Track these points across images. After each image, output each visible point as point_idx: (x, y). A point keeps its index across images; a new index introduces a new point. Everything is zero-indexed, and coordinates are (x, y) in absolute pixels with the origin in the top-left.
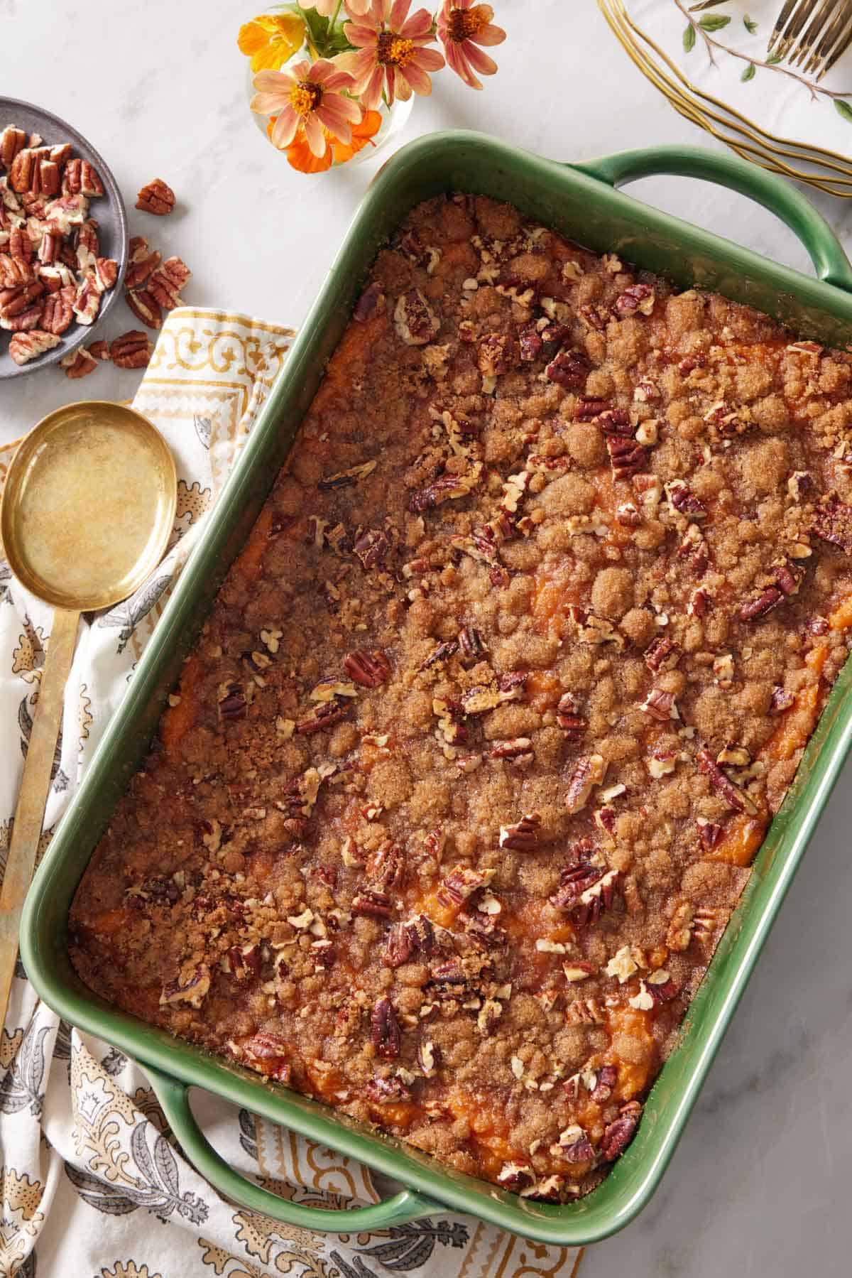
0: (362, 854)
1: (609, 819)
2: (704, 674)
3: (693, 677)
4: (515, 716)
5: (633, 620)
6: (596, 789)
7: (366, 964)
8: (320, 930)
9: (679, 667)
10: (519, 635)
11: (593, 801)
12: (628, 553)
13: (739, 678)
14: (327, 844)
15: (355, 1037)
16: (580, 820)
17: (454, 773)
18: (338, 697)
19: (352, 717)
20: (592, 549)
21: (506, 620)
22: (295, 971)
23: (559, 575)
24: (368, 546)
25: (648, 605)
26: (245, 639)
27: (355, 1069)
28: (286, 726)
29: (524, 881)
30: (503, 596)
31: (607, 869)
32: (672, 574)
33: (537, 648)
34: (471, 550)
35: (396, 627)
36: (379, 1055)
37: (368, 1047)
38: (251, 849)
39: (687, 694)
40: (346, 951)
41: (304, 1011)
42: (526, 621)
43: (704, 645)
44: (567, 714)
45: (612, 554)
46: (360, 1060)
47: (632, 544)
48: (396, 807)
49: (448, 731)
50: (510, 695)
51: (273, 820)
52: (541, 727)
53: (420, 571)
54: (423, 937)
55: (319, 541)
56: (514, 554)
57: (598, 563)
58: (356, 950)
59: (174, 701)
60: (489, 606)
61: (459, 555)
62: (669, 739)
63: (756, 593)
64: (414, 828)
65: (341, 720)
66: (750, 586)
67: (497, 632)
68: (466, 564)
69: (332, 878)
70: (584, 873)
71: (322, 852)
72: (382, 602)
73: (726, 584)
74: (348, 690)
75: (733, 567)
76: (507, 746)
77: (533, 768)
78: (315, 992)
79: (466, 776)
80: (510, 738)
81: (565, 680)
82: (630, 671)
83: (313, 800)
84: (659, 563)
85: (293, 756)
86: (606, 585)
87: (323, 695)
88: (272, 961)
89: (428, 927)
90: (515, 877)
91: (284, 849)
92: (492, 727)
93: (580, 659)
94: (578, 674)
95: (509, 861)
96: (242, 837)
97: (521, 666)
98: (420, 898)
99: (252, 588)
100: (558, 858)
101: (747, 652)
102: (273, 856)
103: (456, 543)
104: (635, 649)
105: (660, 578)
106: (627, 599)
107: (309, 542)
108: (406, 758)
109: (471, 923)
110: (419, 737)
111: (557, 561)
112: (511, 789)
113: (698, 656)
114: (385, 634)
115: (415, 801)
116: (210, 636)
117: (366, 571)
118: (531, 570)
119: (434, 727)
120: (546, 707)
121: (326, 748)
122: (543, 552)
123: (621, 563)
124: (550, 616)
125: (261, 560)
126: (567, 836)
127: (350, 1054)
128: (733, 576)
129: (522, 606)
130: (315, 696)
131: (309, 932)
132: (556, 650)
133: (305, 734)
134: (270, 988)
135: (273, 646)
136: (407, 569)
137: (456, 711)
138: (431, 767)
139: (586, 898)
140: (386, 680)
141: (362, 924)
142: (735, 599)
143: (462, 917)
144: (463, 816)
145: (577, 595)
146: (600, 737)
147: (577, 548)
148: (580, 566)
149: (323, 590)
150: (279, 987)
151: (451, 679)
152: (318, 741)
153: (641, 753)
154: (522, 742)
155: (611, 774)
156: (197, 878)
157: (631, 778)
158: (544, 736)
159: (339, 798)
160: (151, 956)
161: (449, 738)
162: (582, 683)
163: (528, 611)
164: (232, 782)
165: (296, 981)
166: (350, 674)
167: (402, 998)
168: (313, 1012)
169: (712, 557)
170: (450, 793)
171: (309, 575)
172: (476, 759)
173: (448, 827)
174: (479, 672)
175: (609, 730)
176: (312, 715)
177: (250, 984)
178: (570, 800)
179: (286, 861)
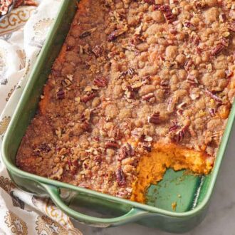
0: (106, 131)
1: (181, 112)
2: (203, 70)
3: (200, 71)
4: (147, 87)
5: (179, 58)
6: (176, 105)
7: (112, 162)
8: (96, 153)
9: (195, 69)
10: (146, 67)
11: (175, 109)
12: (175, 42)
13: (214, 69)
14: (95, 131)
15: (111, 181)
16: (173, 114)
17: (132, 106)
18: (93, 90)
19: (98, 96)
20: (163, 41)
21: (141, 64)
22: (89, 166)
23: (155, 50)
24: (96, 49)
25: (183, 53)
26: (62, 79)
27: (112, 190)
28: (78, 99)
29: (157, 132)
30: (139, 57)
31: (182, 125)
32: (189, 45)
33: (151, 69)
34: (127, 47)
35: (108, 71)
36: (119, 185)
37: (115, 183)
38: (72, 135)
39: (199, 76)
40: (105, 159)
41: (94, 178)
42: (147, 63)
43: (201, 62)
44: (164, 85)
45: (170, 42)
46: (113, 188)
47: (176, 39)
48: (115, 117)
49: (128, 94)
50: (145, 82)
51: (77, 125)
52: (156, 89)
53: (113, 55)
54: (128, 149)
55: (81, 51)
56: (141, 46)
57: (166, 45)
58: (108, 158)
59: (42, 97)
60: (135, 61)
61: (124, 50)
62: (196, 89)
63: (215, 46)
64: (121, 122)
65: (94, 97)
66: (213, 45)
67: (139, 68)
68: (127, 52)
69: (98, 139)
70: (176, 127)
71: (93, 133)
72: (103, 65)
73: (205, 45)
74: (96, 88)
75: (206, 40)
76: (146, 96)
77: (156, 102)
78: (96, 171)
79: (135, 106)
80: (147, 94)
81: (161, 77)
82: (181, 73)
83: (89, 118)
84: (185, 44)
85: (81, 108)
86: (169, 50)
87: (88, 89)
88: (82, 164)
89: (130, 146)
90: (155, 131)
91: (81, 134)
92: (141, 92)
93: (165, 70)
94: (165, 75)
95: (152, 127)
96: (68, 131)
97: (147, 74)
98: (126, 141)
99: (63, 66)
100: (167, 125)
101: (215, 63)
102: (79, 136)
103: (123, 46)
104: (181, 66)
105: (185, 47)
106: (176, 53)
107: (78, 53)
108: (116, 104)
109: (143, 144)
110: (119, 98)
111: (154, 46)
112: (150, 108)
113: (201, 65)
114: (105, 73)
115: (120, 114)
116: (51, 78)
117: (97, 57)
118: (146, 50)
119: (124, 94)
120: (156, 84)
121: (91, 105)
122: (149, 45)
123: (173, 44)
124: (154, 60)
125: (64, 58)
126: (169, 119)
127: (110, 186)
128: (207, 43)
129: (145, 59)
130: (86, 90)
131: (93, 154)
132: (157, 69)
133: (84, 101)
134: (82, 172)
135: (71, 79)
136: (109, 56)
137: (129, 88)
138: (124, 106)
139: (177, 133)
140: (107, 84)
141: (109, 151)
142: (208, 49)
143: (139, 143)
144: (136, 117)
145: (161, 54)
146: (174, 91)
147: (159, 41)
148: (161, 46)
149: (84, 64)
150: (85, 172)
151: (127, 81)
152: (88, 104)
153: (188, 94)
154: (151, 94)
155: (179, 100)
156: (55, 145)
157: (186, 100)
158: (157, 92)
159: (97, 118)
160: (43, 167)
161: (128, 96)
162: (167, 77)
163: (147, 60)
164: (62, 117)
165: (90, 169)
166: (96, 84)
167: (125, 169)
168: (96, 177)
169: (200, 39)
170: (131, 112)
171: (80, 60)
172: (137, 102)
173: (132, 120)
174: (135, 77)
175: (177, 89)
176: (86, 96)
177: (75, 172)
178: (168, 109)
179: (83, 137)
